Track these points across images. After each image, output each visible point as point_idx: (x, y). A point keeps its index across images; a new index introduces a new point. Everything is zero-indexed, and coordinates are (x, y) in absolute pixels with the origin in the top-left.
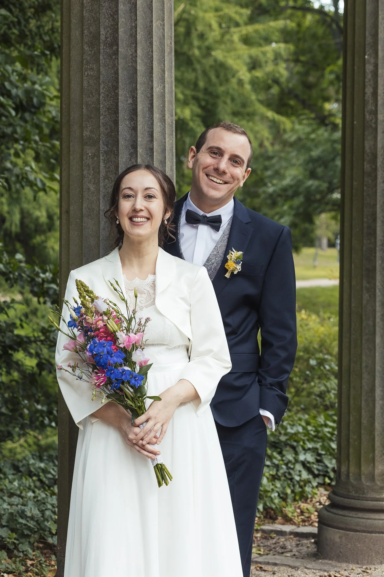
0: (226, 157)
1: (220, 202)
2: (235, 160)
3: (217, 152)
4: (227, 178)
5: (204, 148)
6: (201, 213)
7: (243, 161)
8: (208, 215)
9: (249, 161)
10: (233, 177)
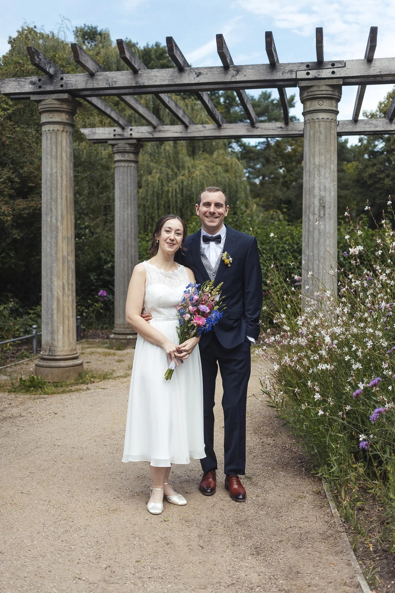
0: (213, 205)
1: (217, 228)
2: (218, 205)
3: (208, 204)
4: (217, 215)
5: (201, 204)
6: (210, 236)
7: (222, 205)
8: (214, 236)
9: (226, 203)
10: (219, 214)
